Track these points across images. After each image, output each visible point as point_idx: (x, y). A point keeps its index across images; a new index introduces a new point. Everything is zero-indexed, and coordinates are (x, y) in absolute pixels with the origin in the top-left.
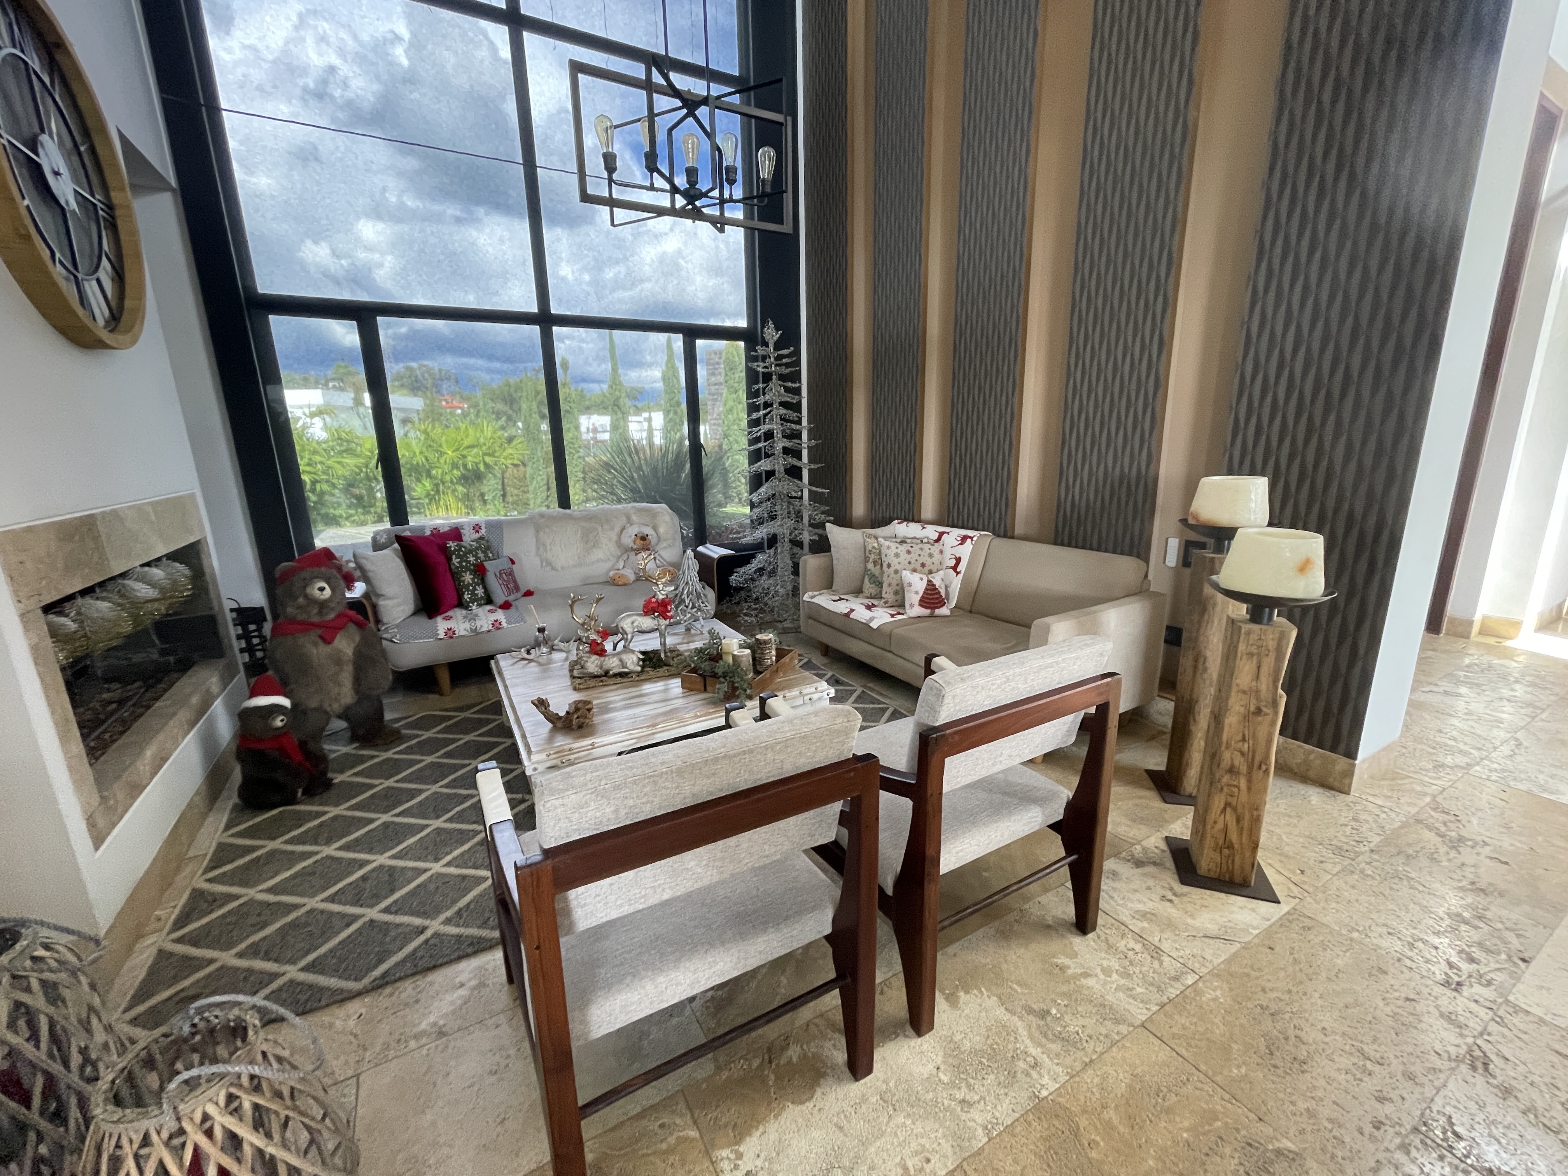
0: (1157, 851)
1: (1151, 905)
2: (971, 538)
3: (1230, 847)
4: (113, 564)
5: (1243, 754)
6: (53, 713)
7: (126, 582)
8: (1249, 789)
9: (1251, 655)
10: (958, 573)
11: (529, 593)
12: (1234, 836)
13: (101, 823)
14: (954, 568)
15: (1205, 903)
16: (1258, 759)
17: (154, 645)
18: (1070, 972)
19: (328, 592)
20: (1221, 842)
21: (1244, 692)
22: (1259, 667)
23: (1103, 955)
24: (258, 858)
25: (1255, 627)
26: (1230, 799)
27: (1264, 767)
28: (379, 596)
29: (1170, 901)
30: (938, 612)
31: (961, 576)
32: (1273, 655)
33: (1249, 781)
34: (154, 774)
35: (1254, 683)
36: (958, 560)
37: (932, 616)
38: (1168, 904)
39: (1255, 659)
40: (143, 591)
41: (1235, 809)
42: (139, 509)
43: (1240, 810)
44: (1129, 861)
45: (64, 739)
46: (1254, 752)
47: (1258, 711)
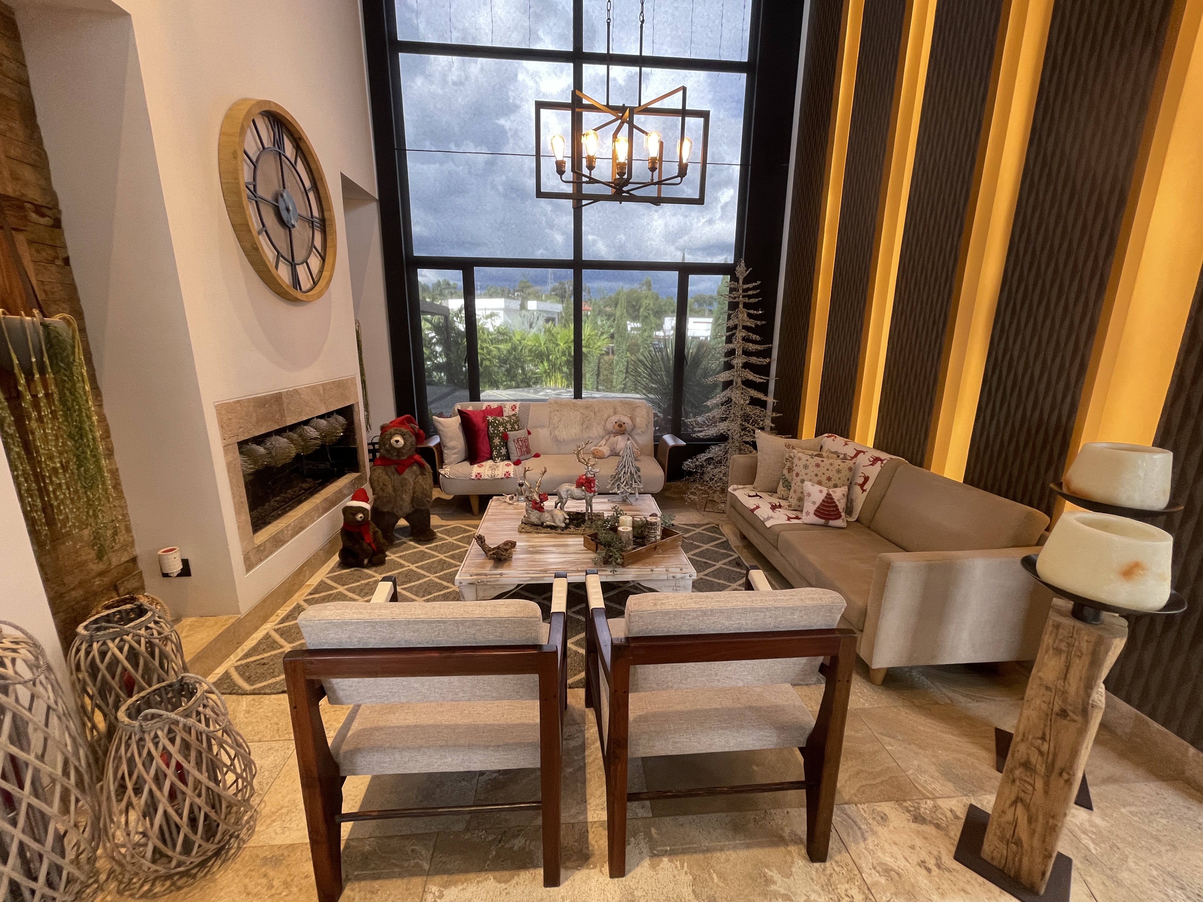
0: (949, 814)
1: (902, 863)
2: (882, 460)
3: (1018, 843)
4: (288, 419)
5: (1041, 753)
6: (234, 498)
7: (305, 427)
8: (1046, 792)
9: (1058, 651)
10: (864, 491)
11: (537, 456)
12: (1023, 833)
13: (253, 559)
14: (862, 486)
15: (968, 888)
16: (1059, 765)
17: (328, 461)
18: (773, 887)
19: (402, 442)
20: (1008, 835)
21: (1048, 688)
22: (1068, 667)
23: (817, 888)
24: (331, 595)
25: (1069, 622)
26: (1022, 795)
27: (1065, 776)
28: (444, 446)
29: (929, 870)
30: (832, 523)
31: (865, 494)
32: (1086, 660)
33: (1047, 784)
34: (293, 536)
35: (1061, 682)
36: (866, 479)
37: (826, 526)
38: (924, 872)
39: (1063, 657)
40: (311, 432)
41: (1027, 807)
42: (312, 388)
43: (1033, 809)
44: (909, 811)
45: (238, 513)
46: (1055, 755)
47: (1063, 714)
